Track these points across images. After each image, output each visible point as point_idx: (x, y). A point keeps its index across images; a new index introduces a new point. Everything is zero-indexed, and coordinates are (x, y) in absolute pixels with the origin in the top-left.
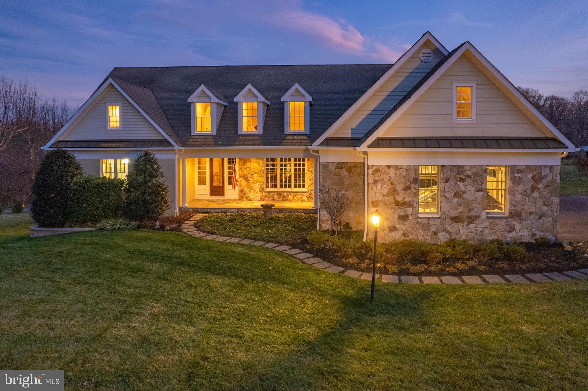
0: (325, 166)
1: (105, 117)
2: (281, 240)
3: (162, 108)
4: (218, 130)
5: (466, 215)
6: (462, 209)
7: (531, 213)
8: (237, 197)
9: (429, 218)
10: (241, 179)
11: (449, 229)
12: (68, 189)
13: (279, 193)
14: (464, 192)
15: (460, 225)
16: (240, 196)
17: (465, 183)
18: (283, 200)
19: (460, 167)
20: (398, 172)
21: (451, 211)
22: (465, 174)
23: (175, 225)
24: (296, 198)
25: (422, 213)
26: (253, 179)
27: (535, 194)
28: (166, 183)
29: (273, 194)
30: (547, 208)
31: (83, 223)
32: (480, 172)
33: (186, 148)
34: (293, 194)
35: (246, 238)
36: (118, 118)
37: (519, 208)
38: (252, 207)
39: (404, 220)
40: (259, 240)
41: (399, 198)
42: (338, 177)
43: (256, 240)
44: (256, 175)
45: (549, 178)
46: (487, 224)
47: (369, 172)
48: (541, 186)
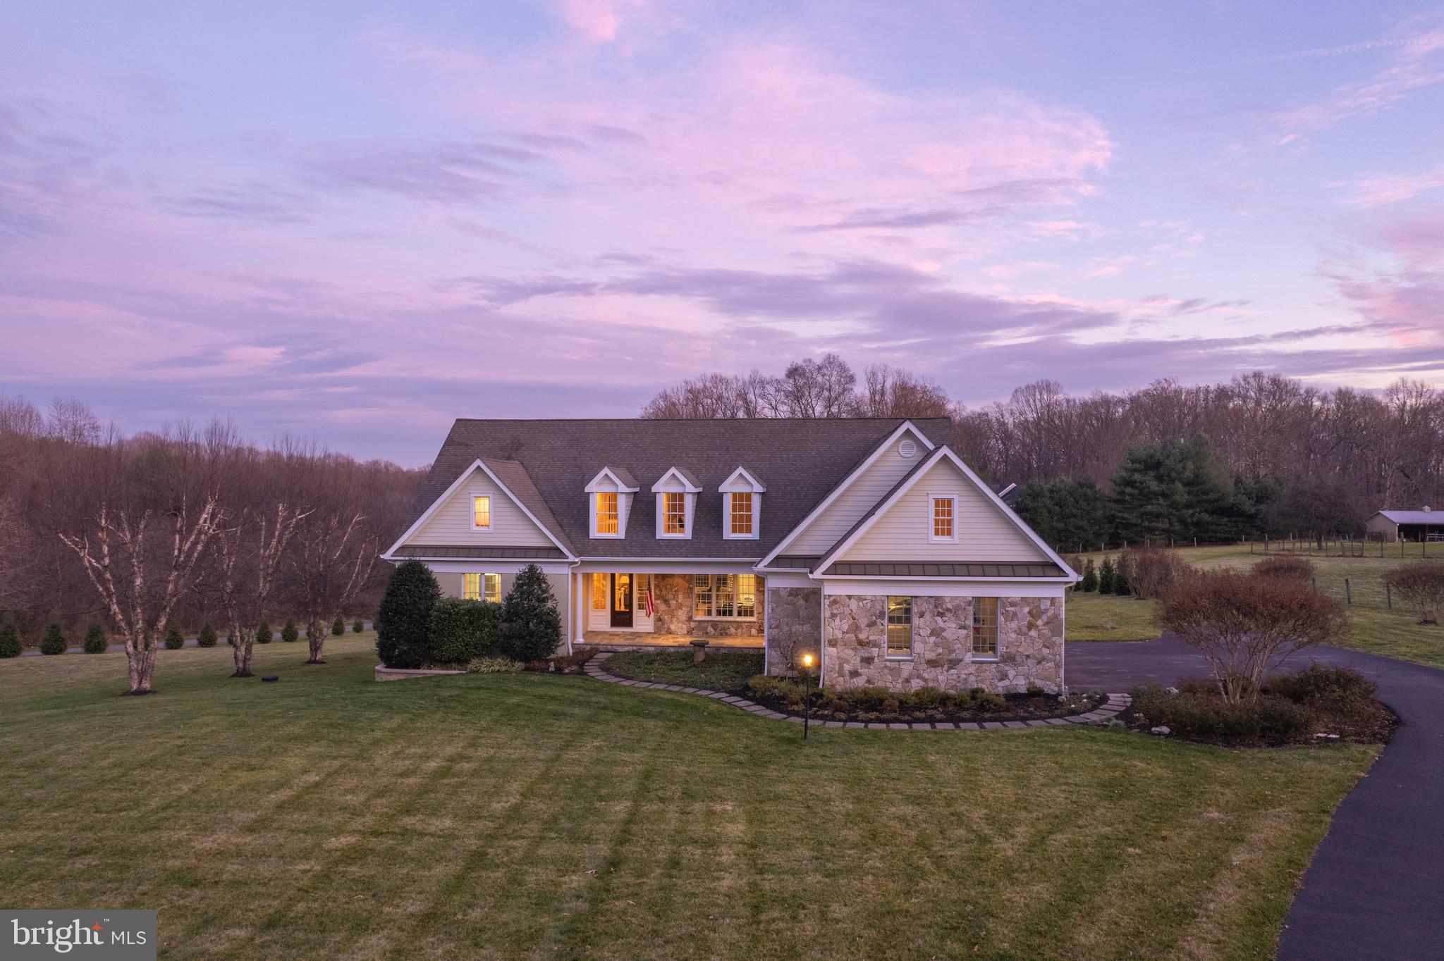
0: (775, 592)
1: (469, 511)
2: (718, 686)
4: (627, 531)
5: (945, 657)
6: (940, 650)
7: (1028, 657)
8: (651, 628)
9: (899, 661)
10: (658, 602)
11: (926, 675)
12: (429, 616)
13: (715, 624)
14: (943, 630)
15: (939, 670)
16: (656, 627)
17: (945, 618)
18: (721, 634)
19: (937, 598)
20: (861, 604)
21: (927, 653)
22: (944, 607)
23: (574, 668)
24: (740, 631)
25: (891, 655)
26: (677, 601)
27: (1033, 633)
28: (558, 610)
29: (706, 624)
30: (1048, 651)
31: (445, 663)
32: (964, 604)
33: (584, 559)
34: (735, 625)
35: (673, 684)
36: (487, 515)
37: (1012, 650)
38: (677, 644)
39: (869, 663)
40: (689, 686)
41: (862, 636)
42: (791, 607)
43: (685, 686)
44: (680, 597)
45: (1050, 613)
46: (972, 669)
47: (825, 603)
48: (1039, 622)
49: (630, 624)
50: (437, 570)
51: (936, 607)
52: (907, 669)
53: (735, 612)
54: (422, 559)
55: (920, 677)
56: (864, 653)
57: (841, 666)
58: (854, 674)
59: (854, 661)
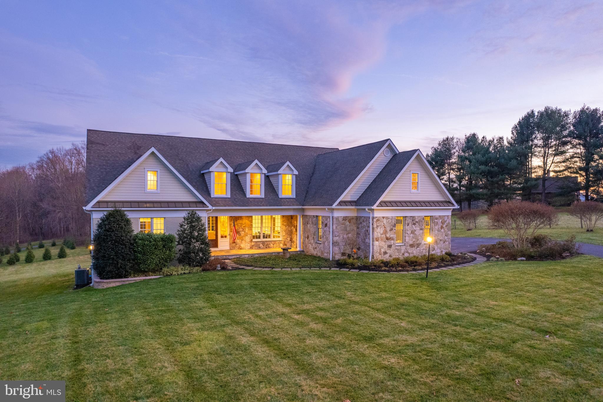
1: (144, 181)
4: (232, 194)
5: (416, 243)
6: (414, 240)
7: (441, 240)
8: (228, 248)
9: (400, 246)
11: (409, 251)
13: (263, 243)
14: (415, 231)
15: (414, 248)
17: (416, 226)
19: (413, 217)
20: (387, 220)
21: (410, 241)
22: (416, 221)
24: (275, 245)
25: (398, 243)
27: (442, 230)
29: (259, 243)
30: (446, 237)
32: (421, 220)
34: (273, 243)
37: (436, 238)
39: (390, 248)
41: (388, 236)
42: (343, 226)
44: (247, 229)
45: (447, 222)
47: (374, 221)
48: (444, 226)
51: (413, 221)
52: (403, 249)
55: (407, 252)
56: (388, 243)
57: (380, 250)
58: (385, 253)
59: (385, 248)
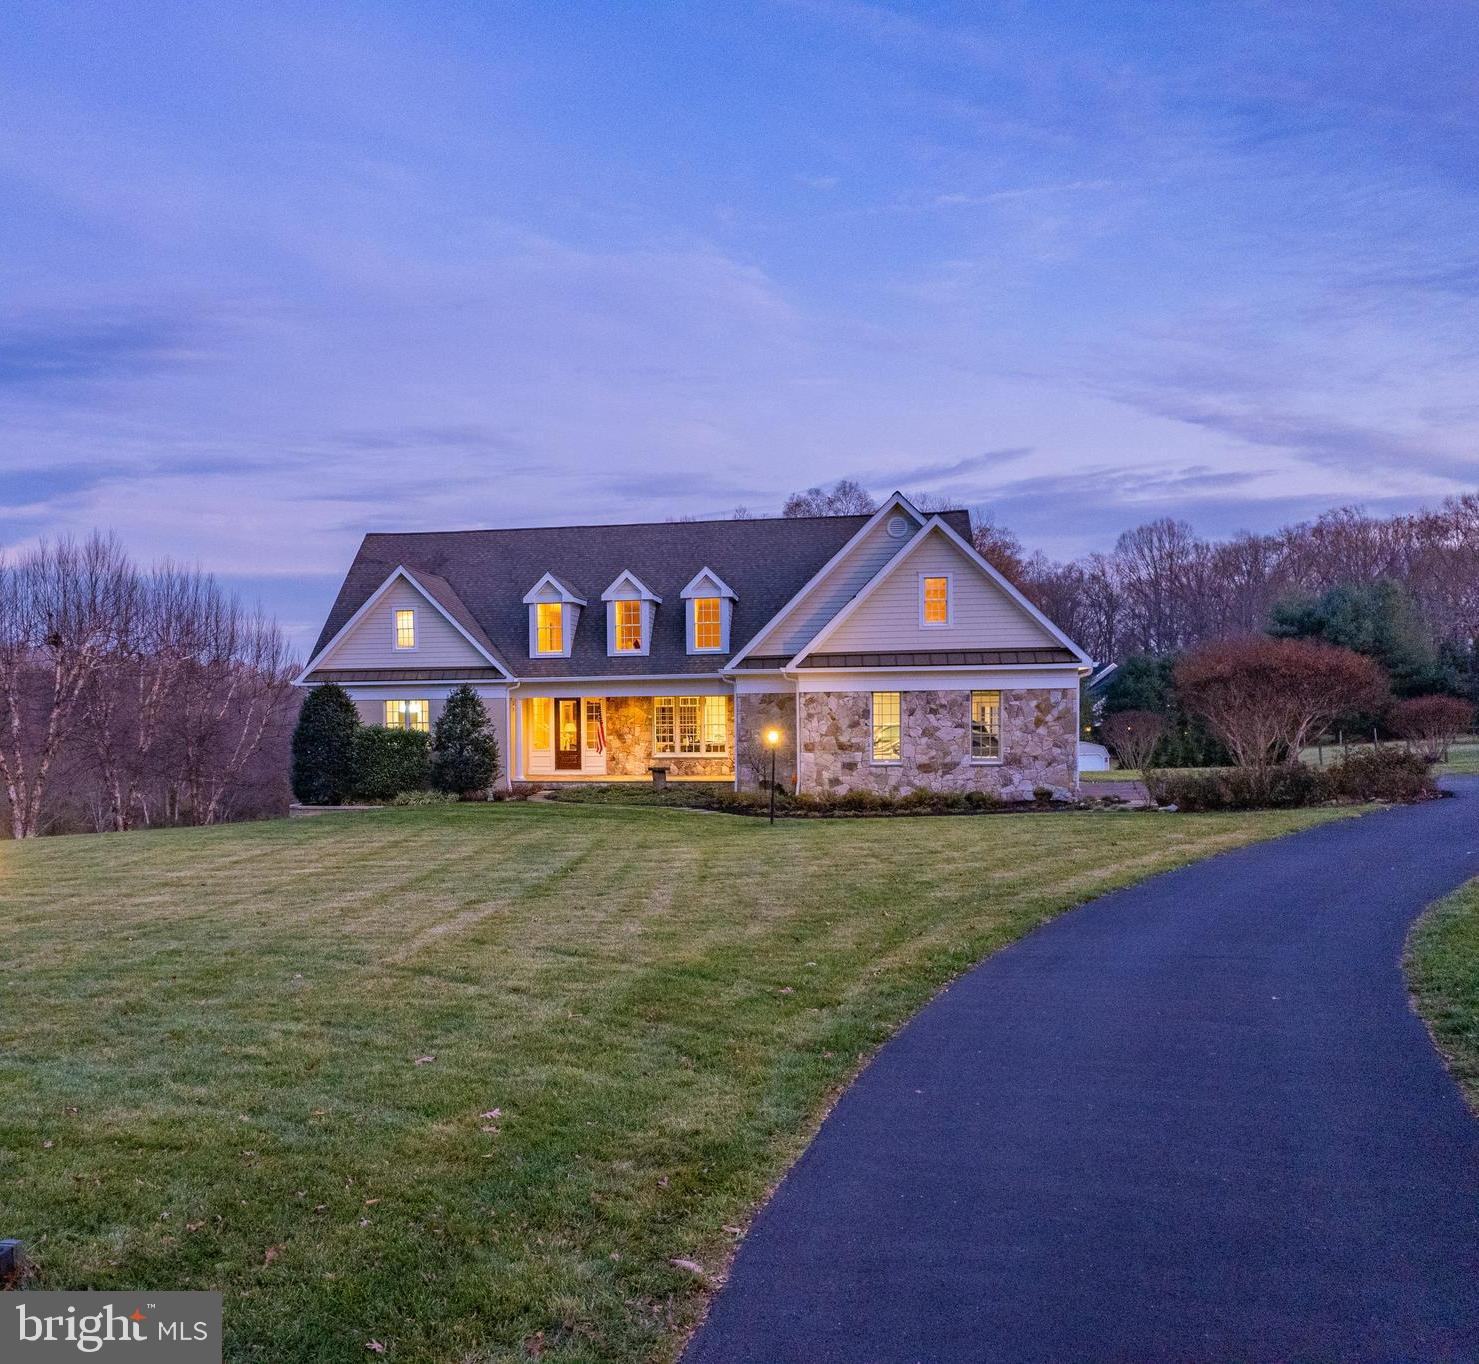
0: (745, 699)
1: (391, 631)
3: (471, 613)
4: (574, 650)
5: (940, 761)
6: (933, 753)
7: (1036, 758)
9: (886, 767)
10: (611, 737)
11: (916, 781)
12: (350, 743)
13: (677, 760)
14: (937, 729)
15: (932, 776)
16: (609, 765)
17: (938, 716)
18: (686, 770)
19: (929, 693)
20: (841, 701)
21: (919, 756)
22: (938, 702)
23: (515, 797)
24: (708, 769)
25: (879, 760)
26: (633, 735)
27: (1042, 730)
28: (496, 737)
29: (668, 760)
30: (1059, 751)
31: (368, 797)
32: (960, 699)
33: (525, 680)
34: (703, 762)
36: (412, 632)
37: (1018, 751)
38: (632, 780)
39: (852, 769)
41: (843, 739)
42: (763, 716)
44: (638, 729)
45: (1062, 706)
46: (971, 774)
47: (800, 702)
48: (1049, 717)
49: (578, 766)
50: (355, 696)
51: (928, 703)
52: (895, 775)
53: (703, 748)
54: (340, 684)
55: (910, 784)
56: (846, 758)
57: (819, 774)
58: (835, 782)
59: (834, 768)
